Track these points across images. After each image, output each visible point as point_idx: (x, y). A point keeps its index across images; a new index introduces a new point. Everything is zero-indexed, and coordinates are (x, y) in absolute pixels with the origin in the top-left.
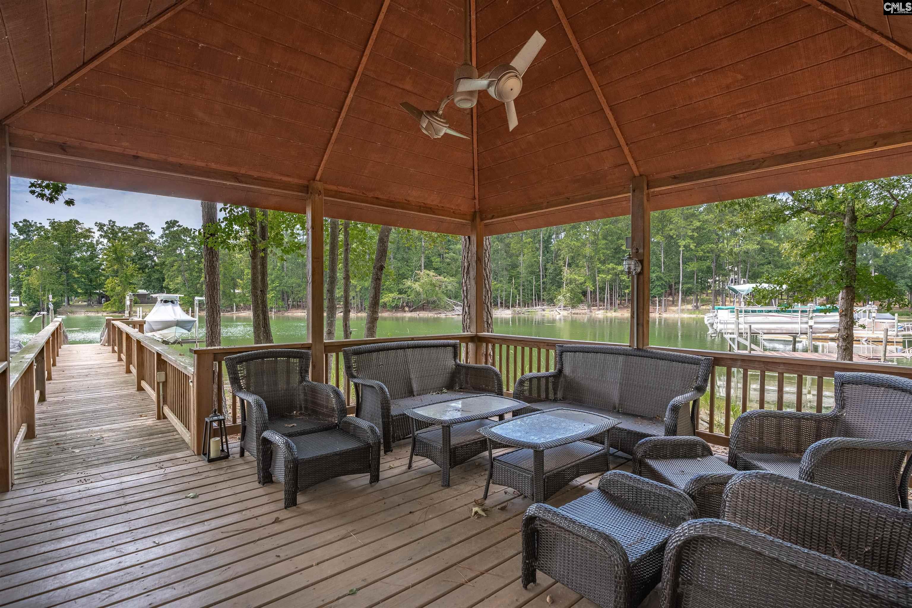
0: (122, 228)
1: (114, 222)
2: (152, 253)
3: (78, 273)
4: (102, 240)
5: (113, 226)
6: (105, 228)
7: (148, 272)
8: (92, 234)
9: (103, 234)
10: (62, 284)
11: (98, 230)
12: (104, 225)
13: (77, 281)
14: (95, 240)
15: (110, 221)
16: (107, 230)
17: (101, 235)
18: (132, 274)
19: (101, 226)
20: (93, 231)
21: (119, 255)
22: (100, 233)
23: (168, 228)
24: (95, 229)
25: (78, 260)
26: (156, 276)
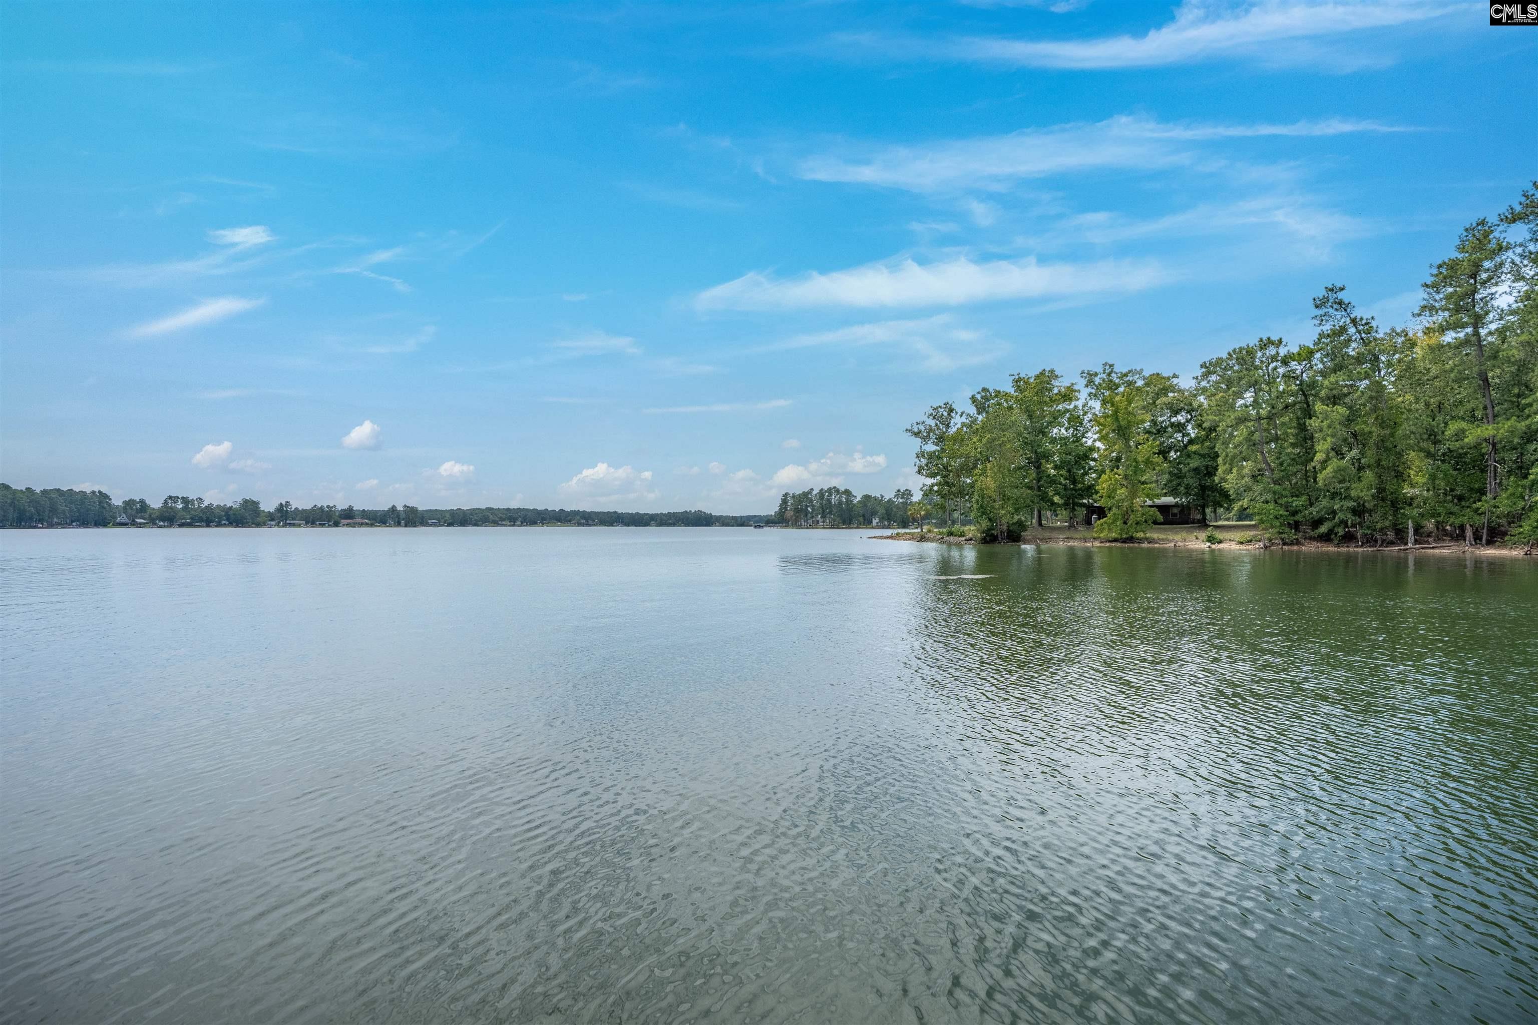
0: (1126, 375)
1: (1111, 366)
2: (1181, 418)
3: (1056, 467)
4: (1092, 403)
5: (1109, 375)
6: (1097, 380)
7: (1175, 459)
8: (1077, 394)
9: (1093, 391)
10: (1031, 488)
11: (1087, 386)
12: (1096, 374)
13: (1052, 481)
14: (1080, 404)
15: (1105, 364)
16: (1100, 384)
17: (1090, 394)
18: (1148, 459)
19: (1090, 378)
20: (1076, 387)
21: (1123, 423)
22: (1089, 390)
23: (1206, 375)
24: (1080, 384)
25: (1054, 441)
26: (1195, 463)
